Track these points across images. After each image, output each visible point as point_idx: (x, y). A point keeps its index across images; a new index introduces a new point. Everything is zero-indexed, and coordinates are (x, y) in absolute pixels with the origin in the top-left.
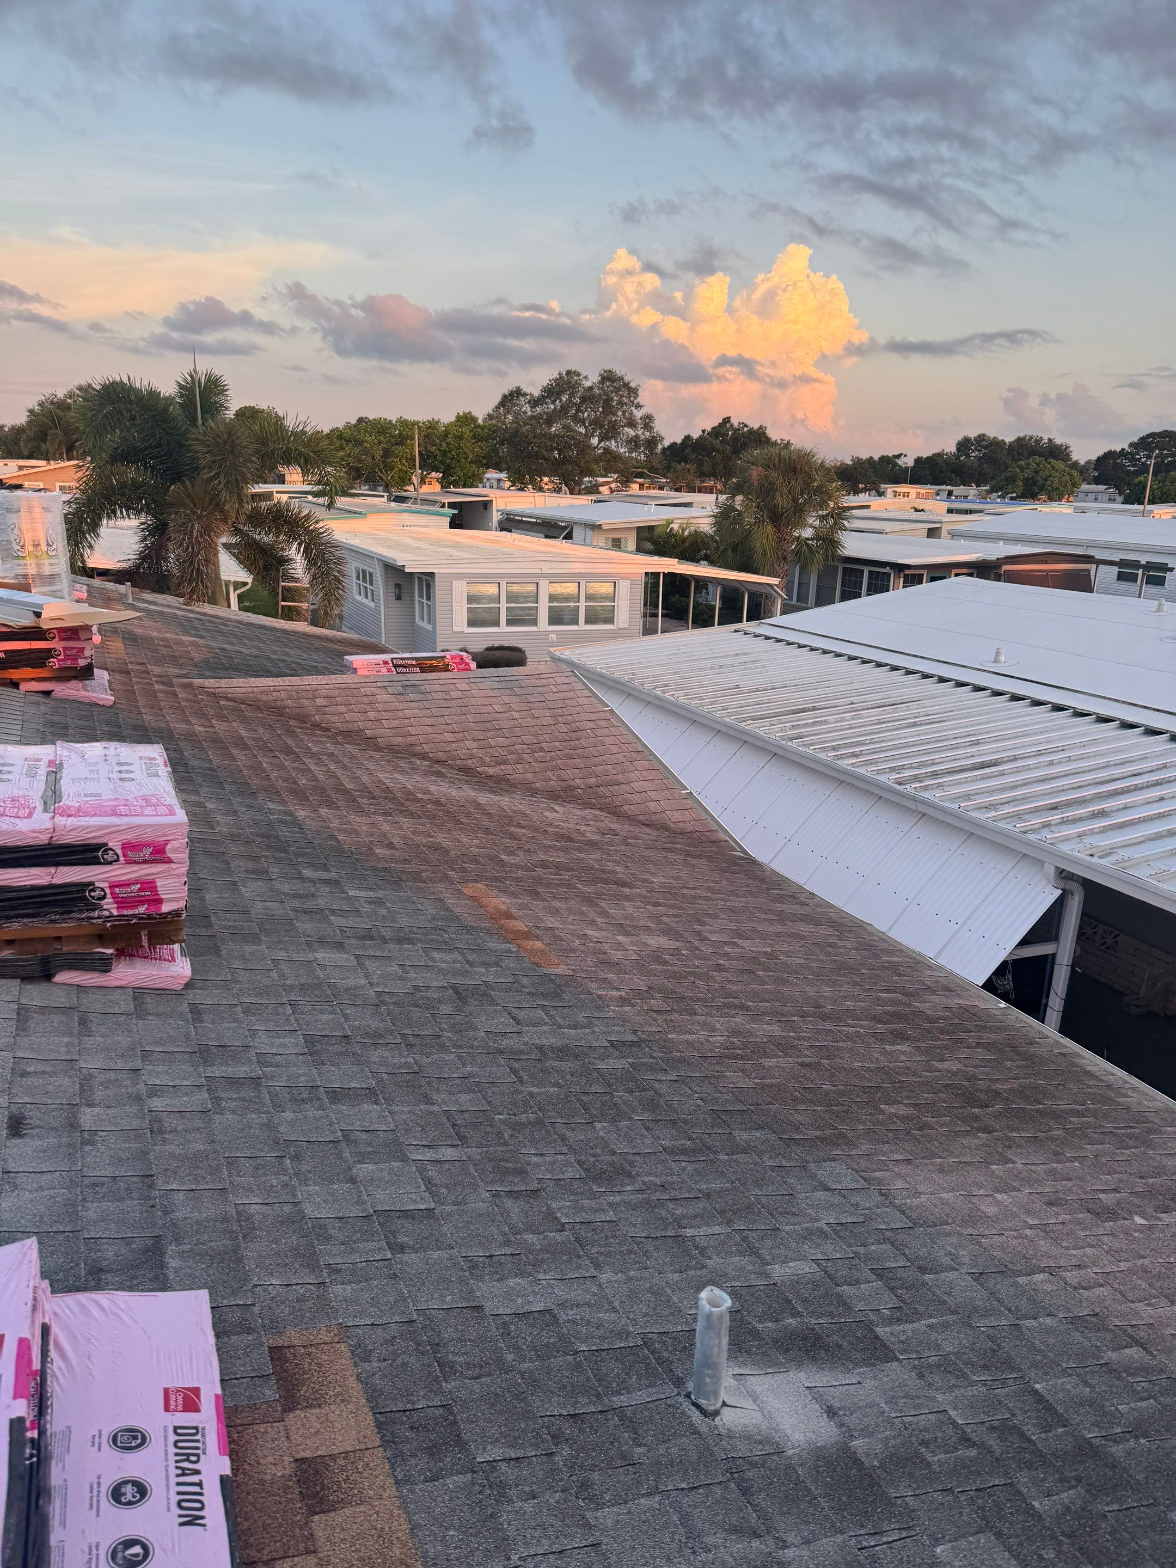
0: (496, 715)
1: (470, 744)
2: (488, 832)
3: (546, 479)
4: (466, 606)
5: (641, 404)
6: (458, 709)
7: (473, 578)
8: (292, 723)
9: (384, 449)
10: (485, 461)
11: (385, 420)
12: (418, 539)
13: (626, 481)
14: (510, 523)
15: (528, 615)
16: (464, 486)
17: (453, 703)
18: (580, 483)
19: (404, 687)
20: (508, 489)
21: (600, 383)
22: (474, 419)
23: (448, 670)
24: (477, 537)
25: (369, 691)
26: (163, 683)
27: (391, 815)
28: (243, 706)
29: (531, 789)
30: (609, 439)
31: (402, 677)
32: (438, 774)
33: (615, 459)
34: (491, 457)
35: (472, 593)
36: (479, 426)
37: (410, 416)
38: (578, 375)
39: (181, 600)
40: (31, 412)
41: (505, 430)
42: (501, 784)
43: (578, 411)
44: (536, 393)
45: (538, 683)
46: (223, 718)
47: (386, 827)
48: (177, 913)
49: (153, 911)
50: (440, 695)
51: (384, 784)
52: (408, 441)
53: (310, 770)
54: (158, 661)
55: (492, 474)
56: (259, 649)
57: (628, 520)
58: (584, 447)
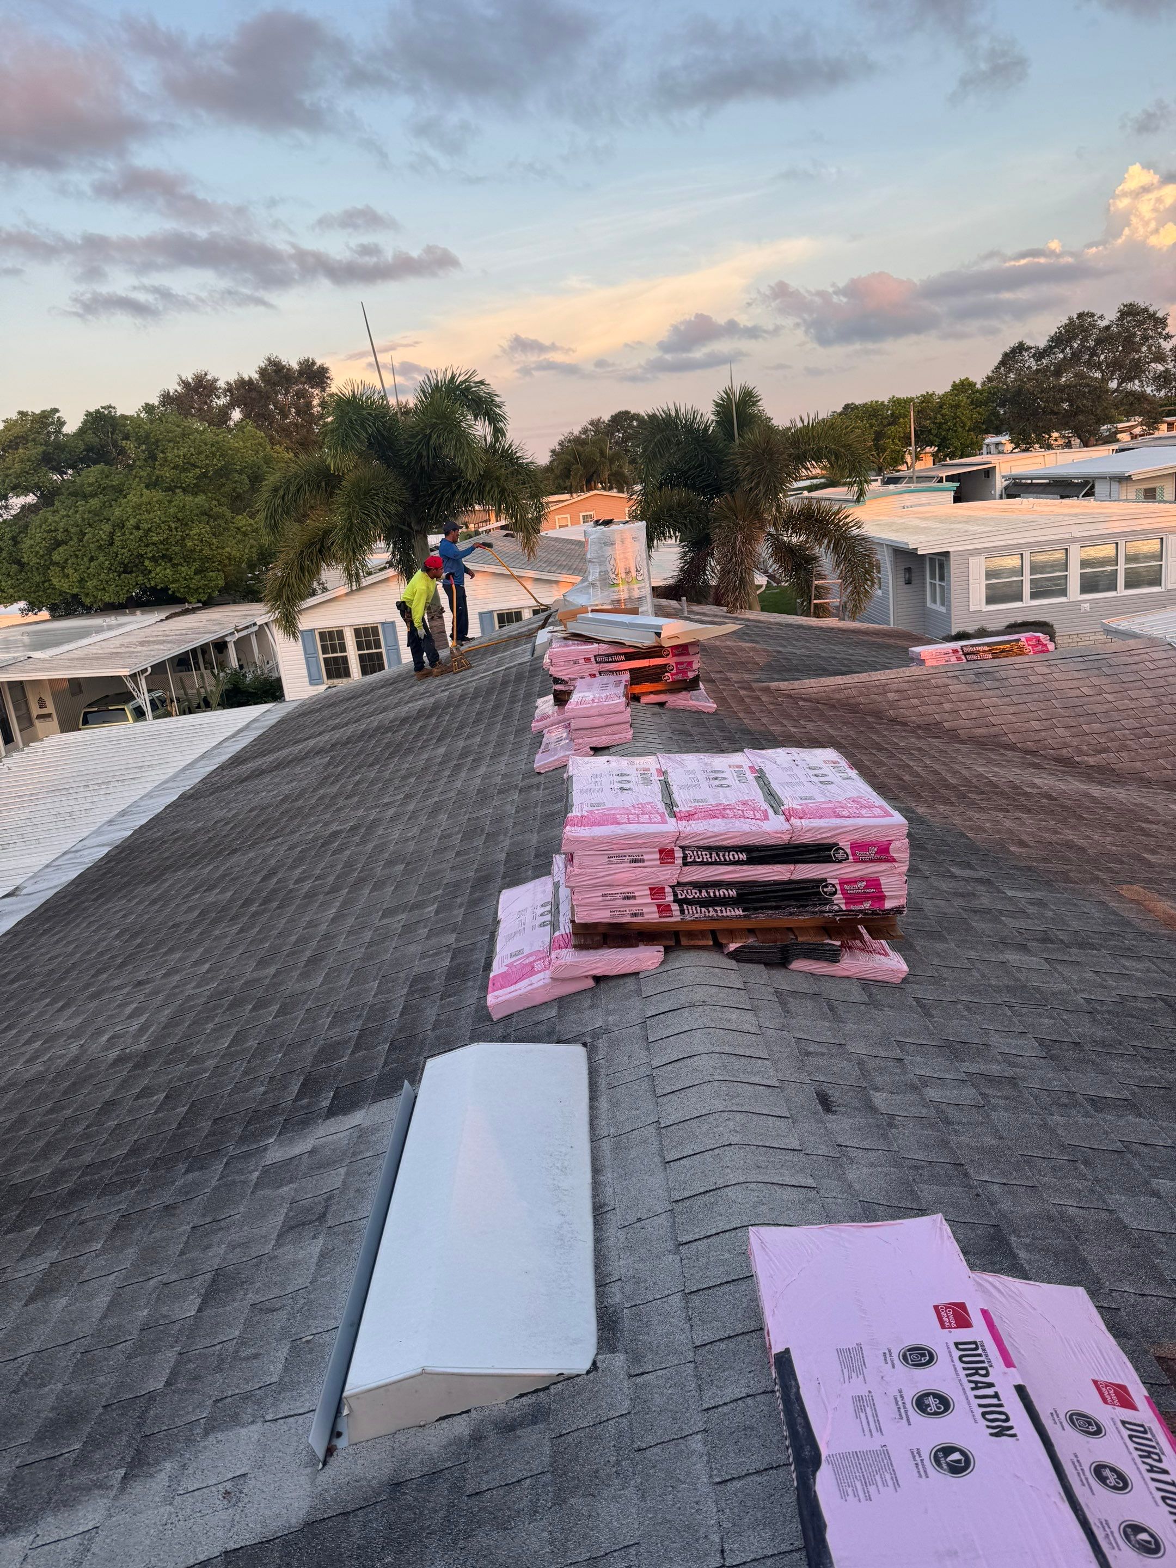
0: (1086, 699)
1: (1060, 731)
2: (1118, 829)
3: (1055, 435)
4: (984, 582)
5: (1172, 333)
6: (1041, 695)
7: (990, 552)
8: (869, 719)
9: (876, 432)
10: (984, 427)
11: (877, 402)
12: (925, 519)
13: (1152, 422)
14: (1016, 488)
15: (1055, 585)
16: (961, 457)
17: (1034, 688)
18: (1094, 432)
19: (977, 674)
20: (1011, 452)
21: (1119, 319)
22: (972, 385)
23: (1024, 654)
24: (990, 508)
25: (940, 682)
26: (745, 689)
27: (1008, 811)
28: (819, 706)
29: (1142, 779)
30: (1131, 379)
31: (973, 665)
32: (1034, 765)
33: (1139, 400)
34: (991, 421)
35: (991, 568)
36: (977, 391)
37: (902, 394)
38: (1093, 315)
39: (725, 609)
40: (553, 451)
41: (1007, 390)
42: (1105, 775)
43: (1092, 355)
44: (1042, 343)
45: (1130, 660)
46: (807, 718)
47: (1008, 824)
48: (898, 910)
49: (876, 907)
50: (1018, 681)
51: (987, 778)
52: (901, 420)
53: (908, 766)
54: (732, 667)
55: (991, 439)
56: (808, 648)
57: (1164, 466)
58: (1099, 391)
